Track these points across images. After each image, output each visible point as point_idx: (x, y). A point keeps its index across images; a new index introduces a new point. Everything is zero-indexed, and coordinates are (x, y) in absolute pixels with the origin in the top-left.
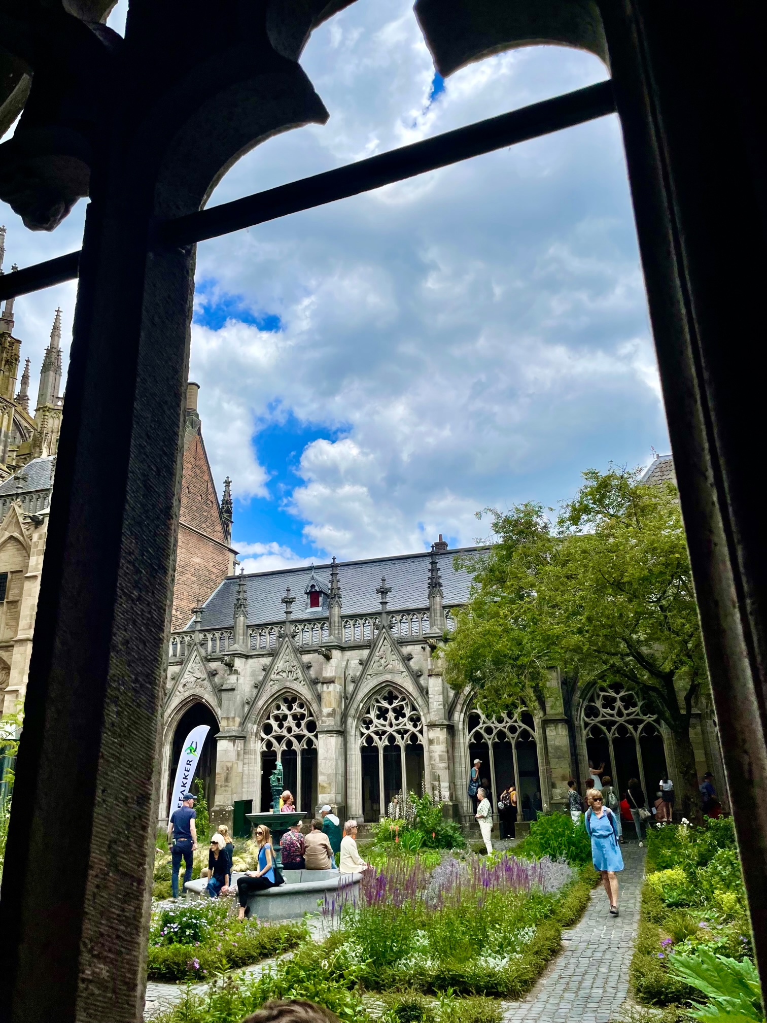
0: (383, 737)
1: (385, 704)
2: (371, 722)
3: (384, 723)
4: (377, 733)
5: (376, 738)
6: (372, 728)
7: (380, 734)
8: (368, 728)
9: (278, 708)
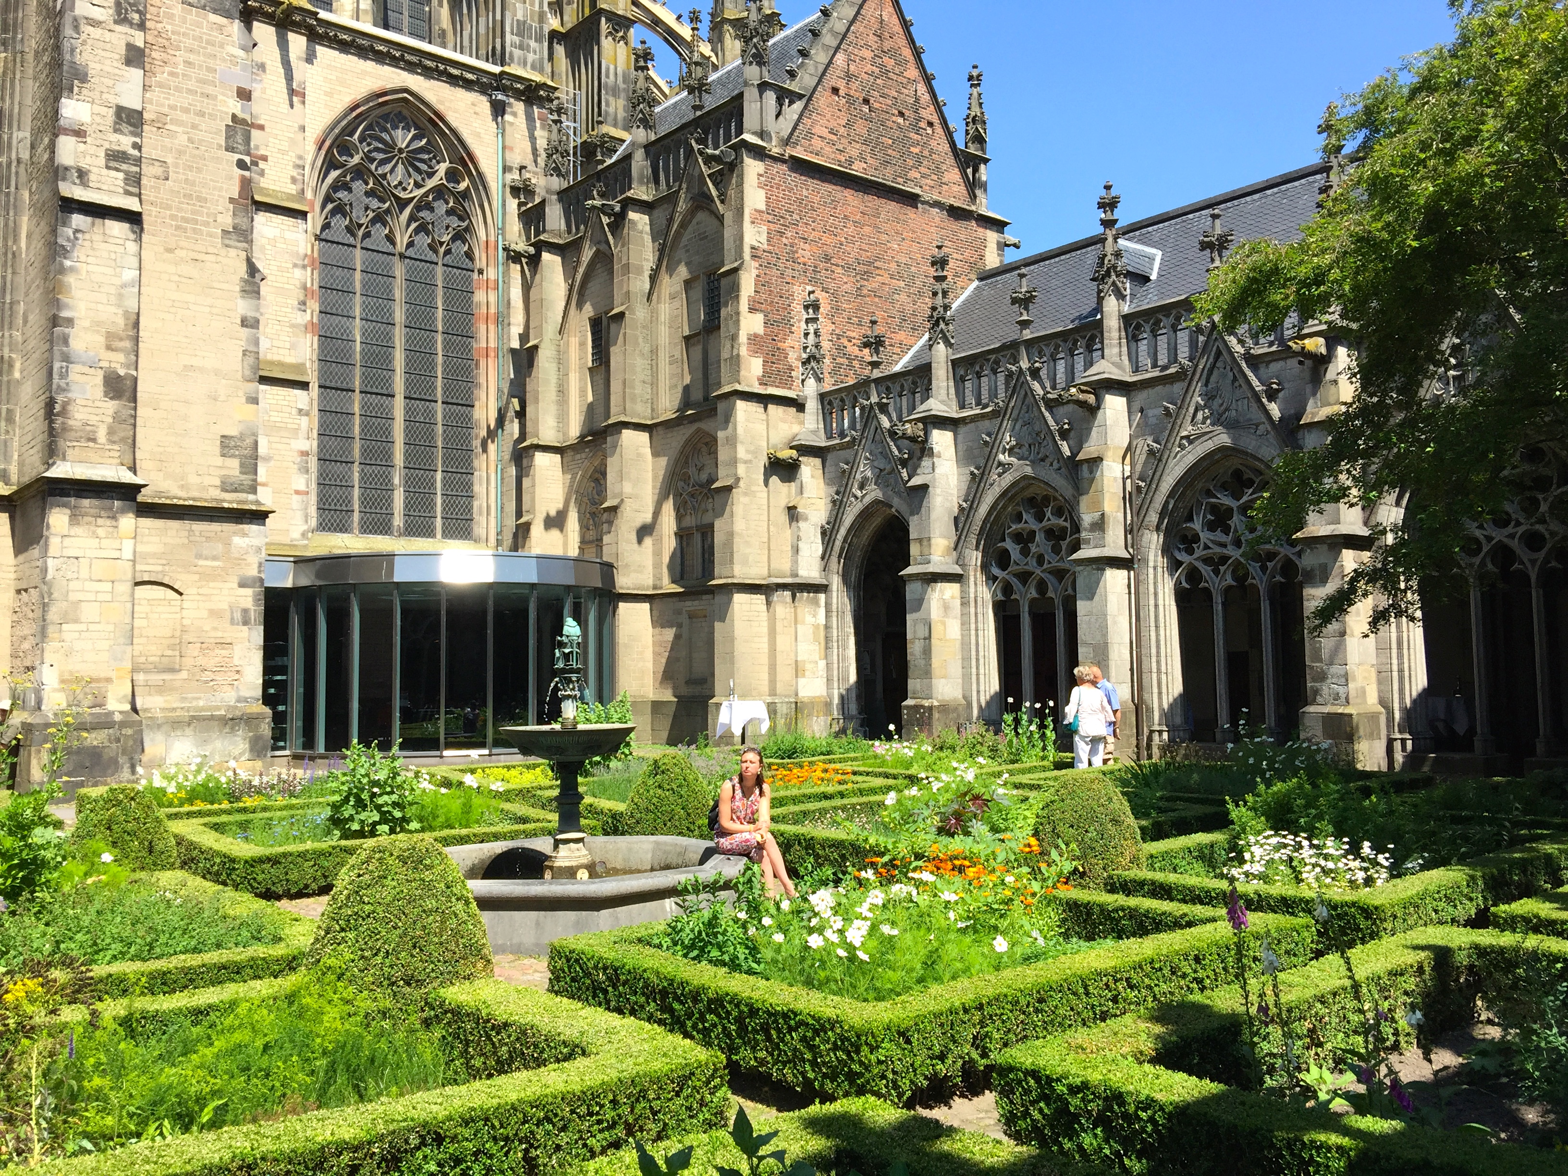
0: (1222, 569)
1: (1226, 500)
2: (1196, 538)
3: (1223, 538)
4: (1207, 561)
5: (1206, 570)
6: (1198, 553)
7: (1216, 563)
8: (1190, 551)
9: (1019, 518)
